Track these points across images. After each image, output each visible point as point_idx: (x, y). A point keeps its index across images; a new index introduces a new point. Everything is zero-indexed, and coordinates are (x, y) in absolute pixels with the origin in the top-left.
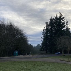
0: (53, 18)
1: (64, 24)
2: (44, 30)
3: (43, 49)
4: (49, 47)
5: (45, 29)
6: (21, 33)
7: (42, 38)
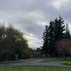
0: (53, 22)
3: (43, 53)
4: (49, 51)
5: (45, 32)
6: (21, 37)
7: (42, 41)
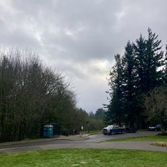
0: (134, 45)
2: (111, 74)
4: (126, 115)
5: (114, 71)
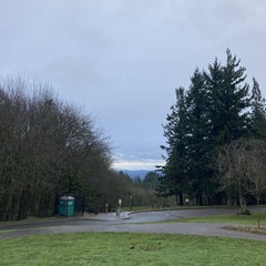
0: (205, 74)
1: (243, 92)
2: (169, 119)
3: (168, 191)
4: (190, 183)
5: (174, 114)
6: (84, 130)
7: (163, 147)
